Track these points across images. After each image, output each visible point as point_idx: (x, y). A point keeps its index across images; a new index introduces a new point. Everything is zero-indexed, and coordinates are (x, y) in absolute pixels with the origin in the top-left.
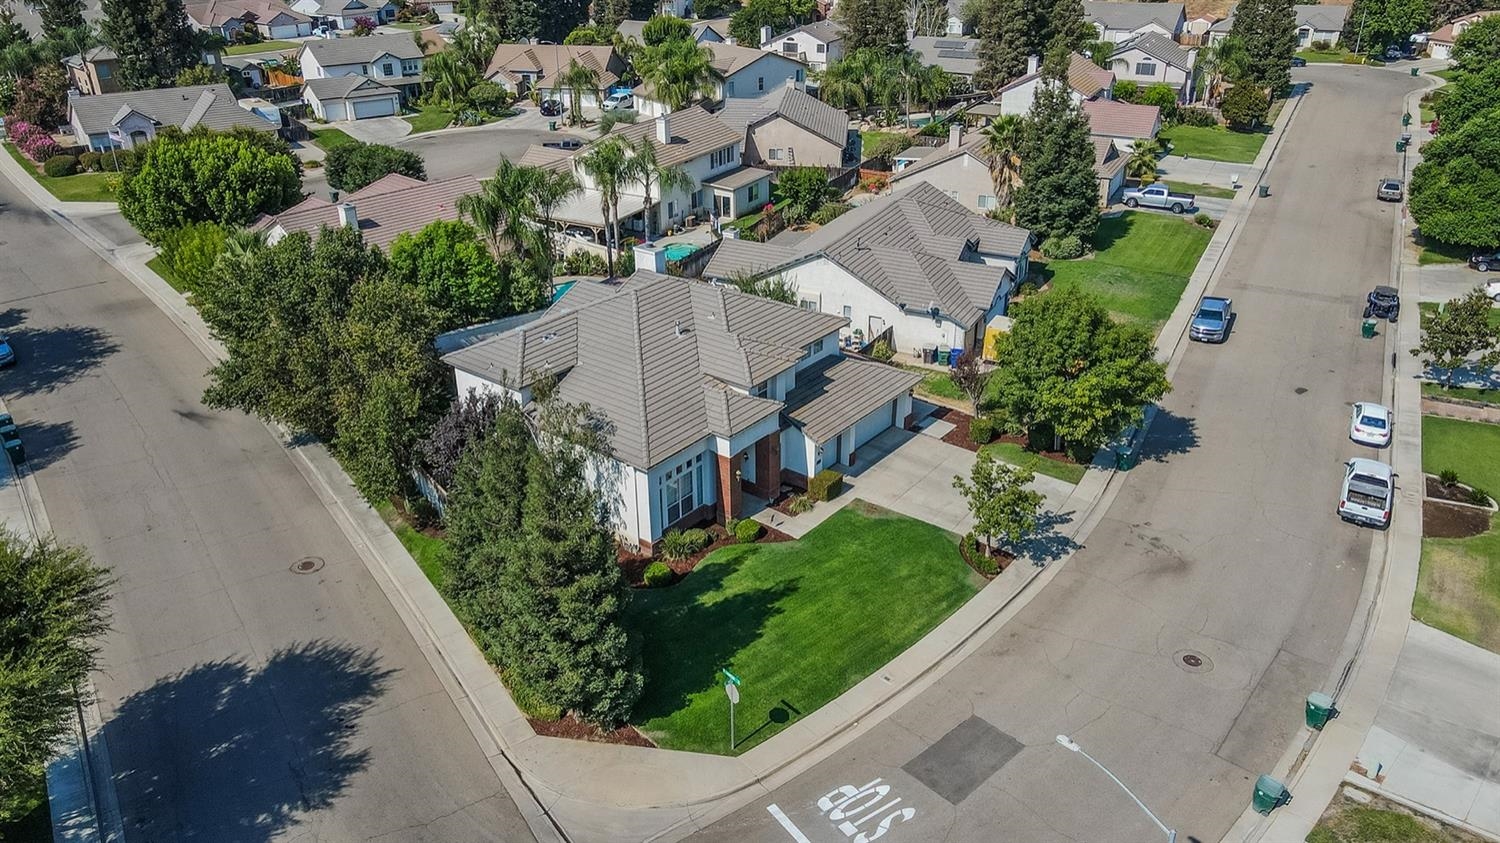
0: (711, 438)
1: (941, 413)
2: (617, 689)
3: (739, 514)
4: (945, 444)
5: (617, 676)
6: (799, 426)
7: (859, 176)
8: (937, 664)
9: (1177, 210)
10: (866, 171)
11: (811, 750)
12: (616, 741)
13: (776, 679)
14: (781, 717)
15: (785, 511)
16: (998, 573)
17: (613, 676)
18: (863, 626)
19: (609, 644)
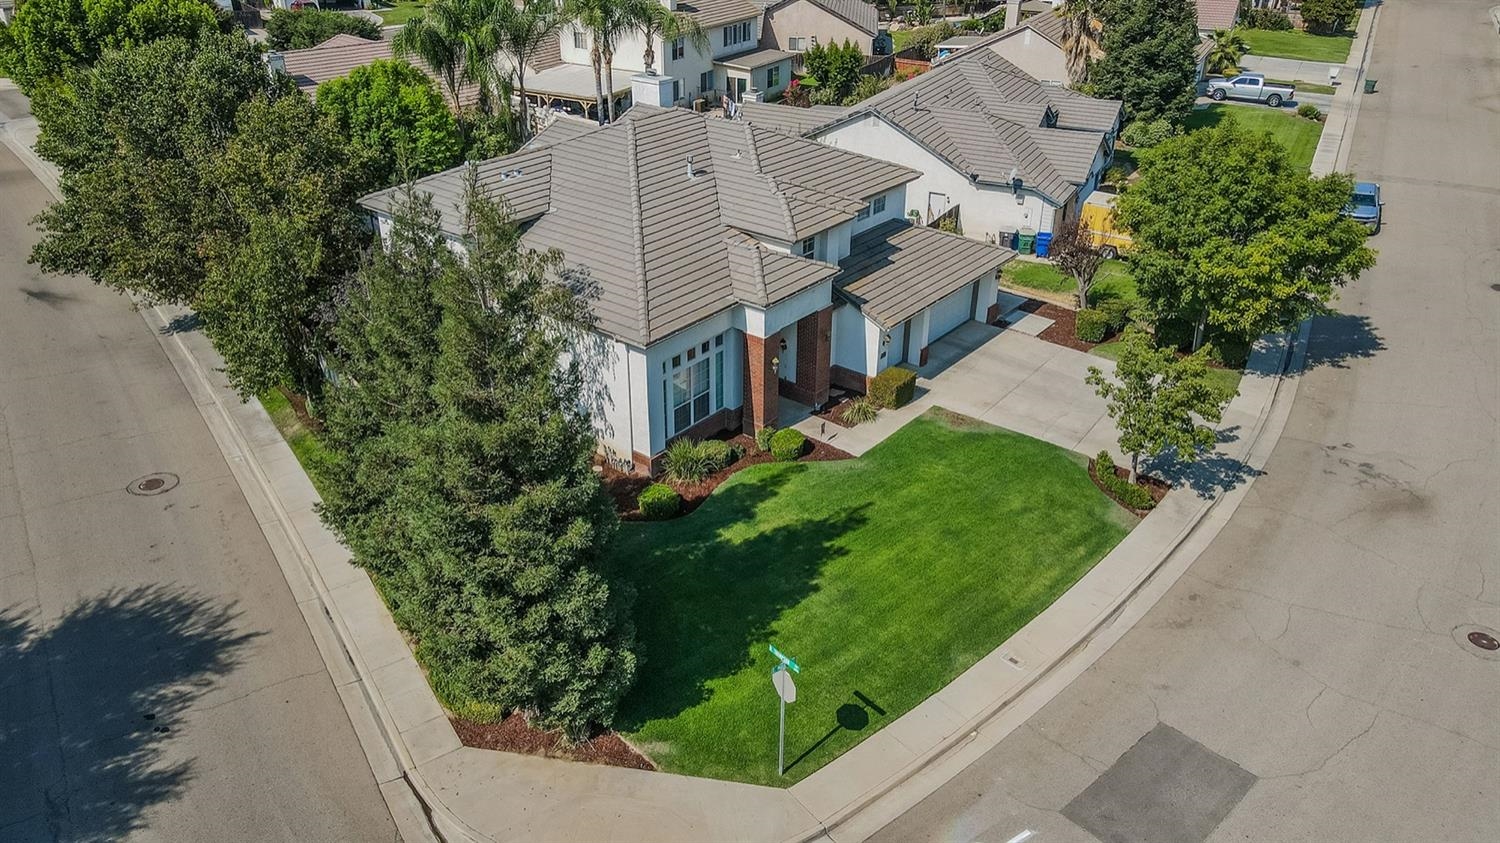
0: (737, 309)
1: (1031, 306)
2: (592, 677)
3: (774, 421)
4: (1045, 342)
5: (591, 654)
6: (857, 303)
7: (893, 67)
8: (1085, 640)
9: (1274, 102)
10: (902, 61)
11: (908, 778)
12: (591, 759)
13: (843, 660)
14: (855, 719)
15: (837, 420)
16: (1151, 508)
17: (584, 656)
18: (967, 579)
19: (577, 602)
